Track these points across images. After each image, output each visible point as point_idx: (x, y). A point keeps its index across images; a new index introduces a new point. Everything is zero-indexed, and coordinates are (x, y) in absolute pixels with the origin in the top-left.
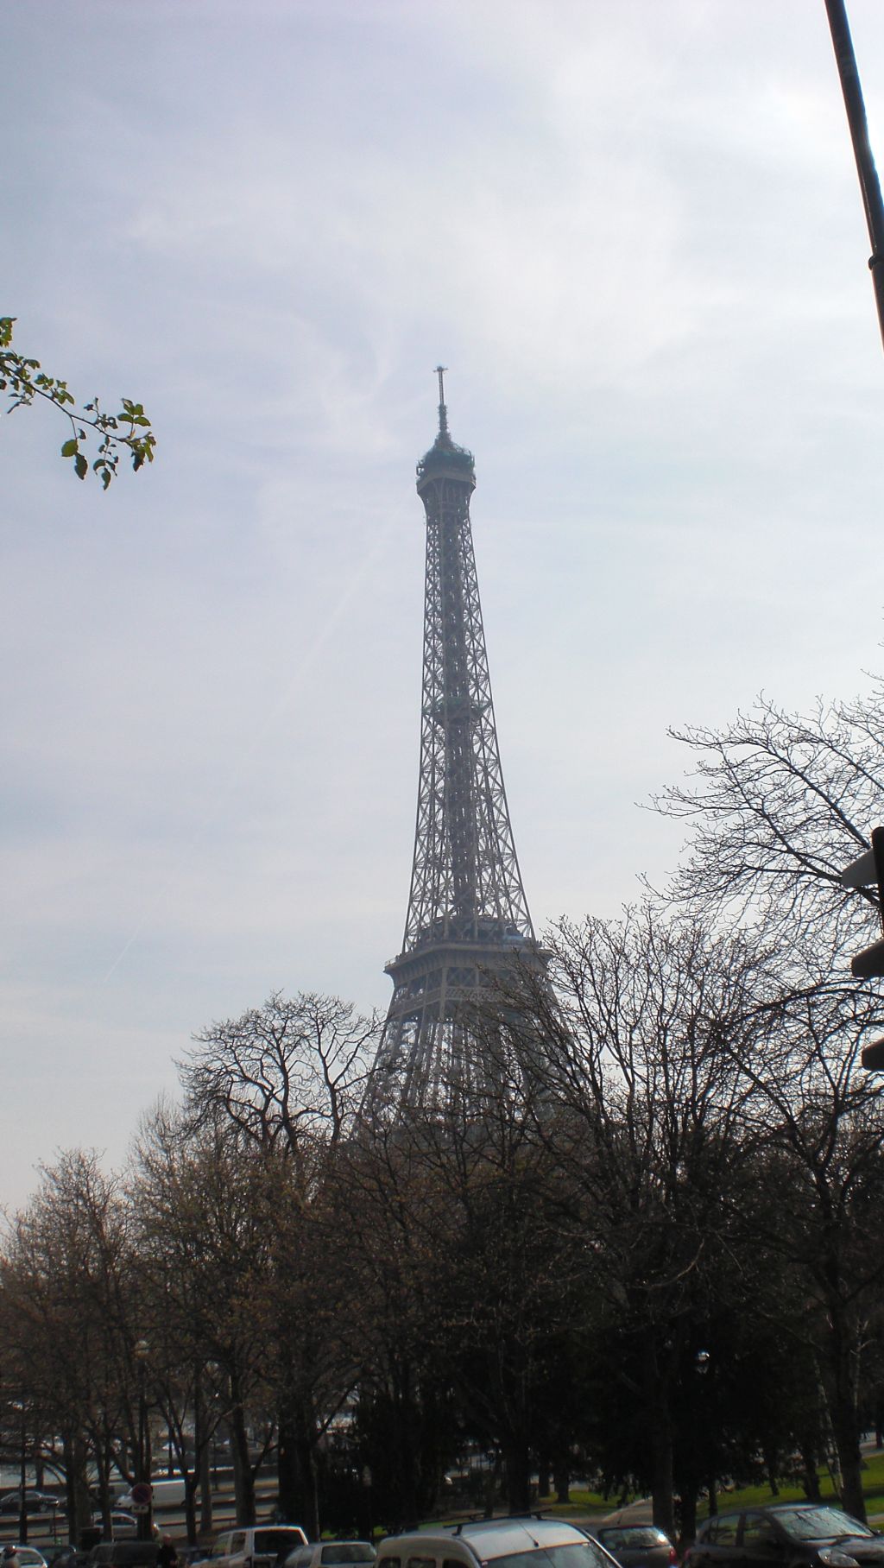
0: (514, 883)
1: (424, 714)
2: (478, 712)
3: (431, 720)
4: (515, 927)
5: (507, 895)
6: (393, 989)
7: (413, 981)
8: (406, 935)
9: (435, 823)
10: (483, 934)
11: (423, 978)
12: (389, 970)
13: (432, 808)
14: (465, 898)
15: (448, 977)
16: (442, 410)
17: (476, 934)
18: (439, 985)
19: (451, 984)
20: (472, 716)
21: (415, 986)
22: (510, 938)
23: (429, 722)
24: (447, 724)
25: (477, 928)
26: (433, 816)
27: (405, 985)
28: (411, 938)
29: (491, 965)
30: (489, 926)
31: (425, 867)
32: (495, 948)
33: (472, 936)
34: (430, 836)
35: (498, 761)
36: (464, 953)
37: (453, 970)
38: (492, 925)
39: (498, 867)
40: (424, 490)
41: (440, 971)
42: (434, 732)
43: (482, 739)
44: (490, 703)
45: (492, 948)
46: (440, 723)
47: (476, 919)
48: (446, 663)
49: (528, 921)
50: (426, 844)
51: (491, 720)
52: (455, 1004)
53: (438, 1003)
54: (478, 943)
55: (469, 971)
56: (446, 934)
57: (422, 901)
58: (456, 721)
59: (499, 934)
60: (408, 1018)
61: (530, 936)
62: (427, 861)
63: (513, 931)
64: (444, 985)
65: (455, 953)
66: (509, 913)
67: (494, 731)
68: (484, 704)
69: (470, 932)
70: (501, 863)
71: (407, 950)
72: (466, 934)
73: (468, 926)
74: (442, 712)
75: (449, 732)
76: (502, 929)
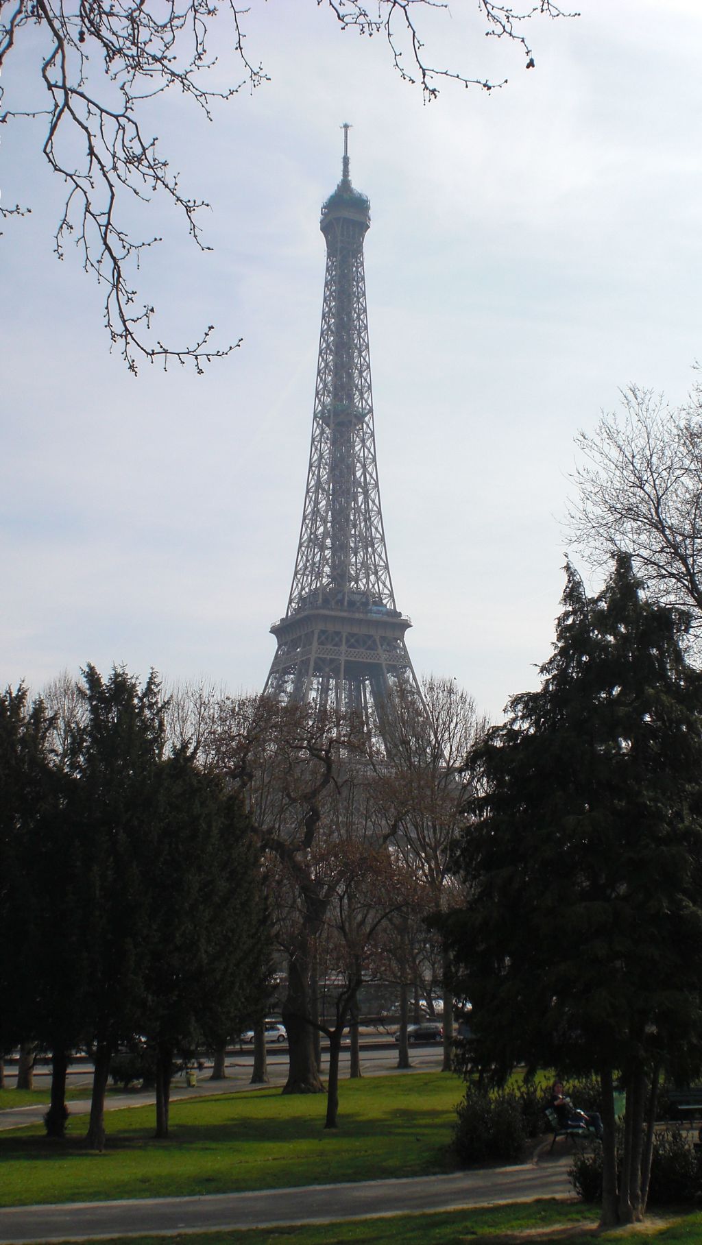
0: (382, 563)
1: (315, 417)
2: (360, 418)
3: (320, 422)
4: (382, 600)
5: (376, 573)
6: (277, 646)
7: (292, 641)
8: (290, 603)
9: (318, 510)
10: (352, 604)
11: (300, 637)
12: (275, 630)
13: (317, 498)
14: (340, 575)
15: (319, 638)
16: (346, 161)
17: (346, 603)
18: (311, 644)
19: (321, 643)
20: (354, 420)
21: (294, 644)
22: (375, 608)
23: (318, 424)
24: (332, 425)
25: (346, 599)
26: (317, 503)
27: (285, 644)
28: (293, 605)
29: (355, 630)
30: (357, 597)
31: (308, 547)
32: (361, 616)
33: (342, 604)
34: (314, 521)
35: (374, 460)
36: (335, 618)
37: (323, 632)
38: (361, 596)
39: (370, 549)
40: (326, 228)
41: (313, 632)
42: (322, 432)
43: (363, 441)
44: (371, 410)
45: (357, 616)
46: (328, 425)
47: (346, 590)
48: (337, 375)
49: (391, 595)
50: (310, 526)
51: (371, 425)
52: (323, 660)
53: (309, 659)
54: (345, 611)
55: (338, 633)
56: (320, 601)
57: (303, 574)
58: (341, 424)
59: (366, 604)
60: (286, 672)
61: (392, 608)
62: (310, 540)
63: (379, 603)
64: (315, 644)
65: (325, 618)
66: (376, 586)
67: (372, 435)
68: (366, 411)
69: (341, 602)
70: (373, 546)
71: (289, 614)
72: (337, 603)
73: (340, 596)
74: (329, 416)
75: (334, 432)
76: (369, 601)
